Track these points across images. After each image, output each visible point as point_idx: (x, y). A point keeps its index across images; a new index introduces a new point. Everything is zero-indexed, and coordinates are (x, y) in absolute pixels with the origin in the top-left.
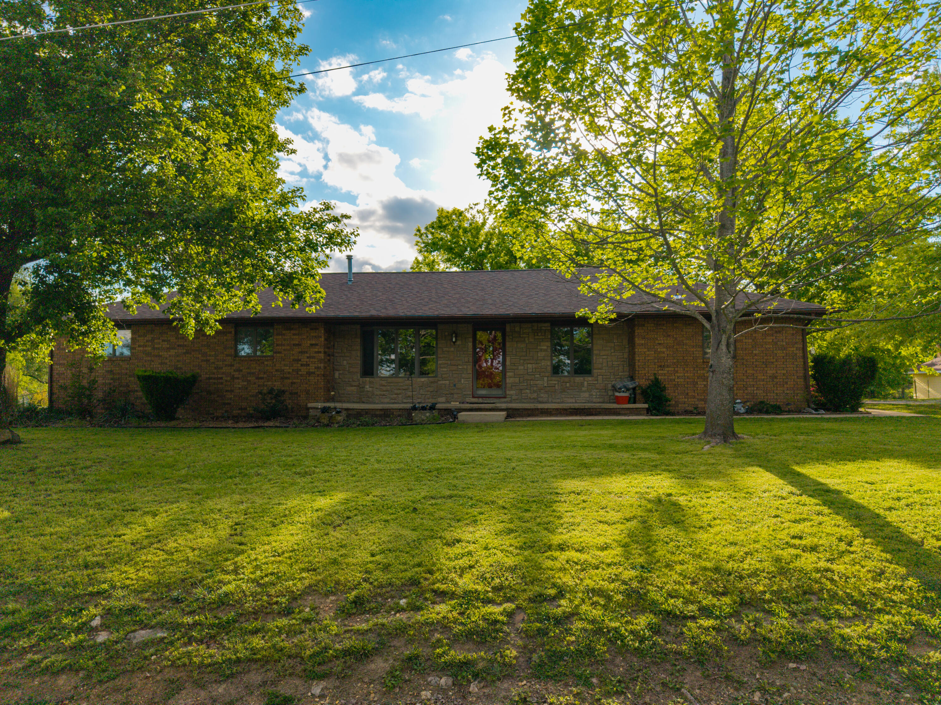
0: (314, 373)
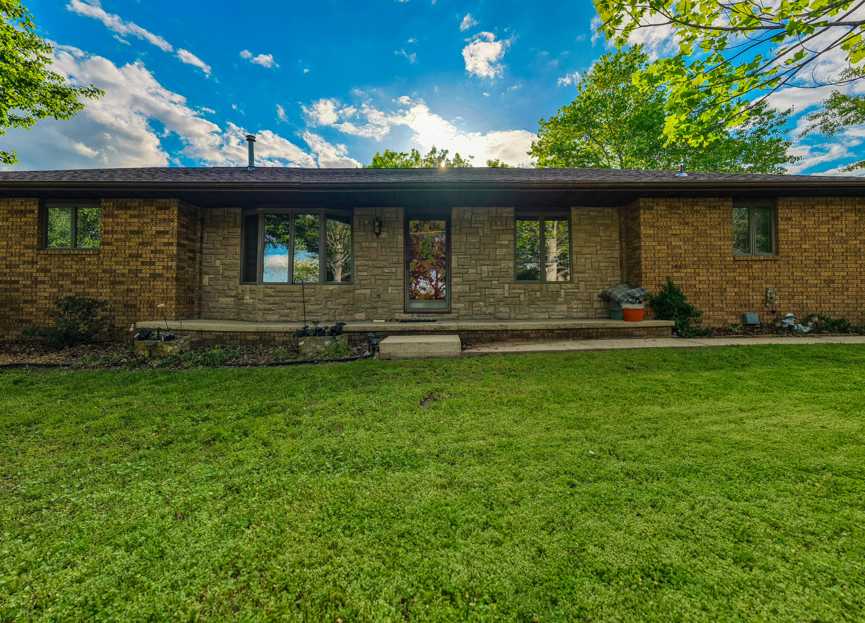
0: (161, 275)
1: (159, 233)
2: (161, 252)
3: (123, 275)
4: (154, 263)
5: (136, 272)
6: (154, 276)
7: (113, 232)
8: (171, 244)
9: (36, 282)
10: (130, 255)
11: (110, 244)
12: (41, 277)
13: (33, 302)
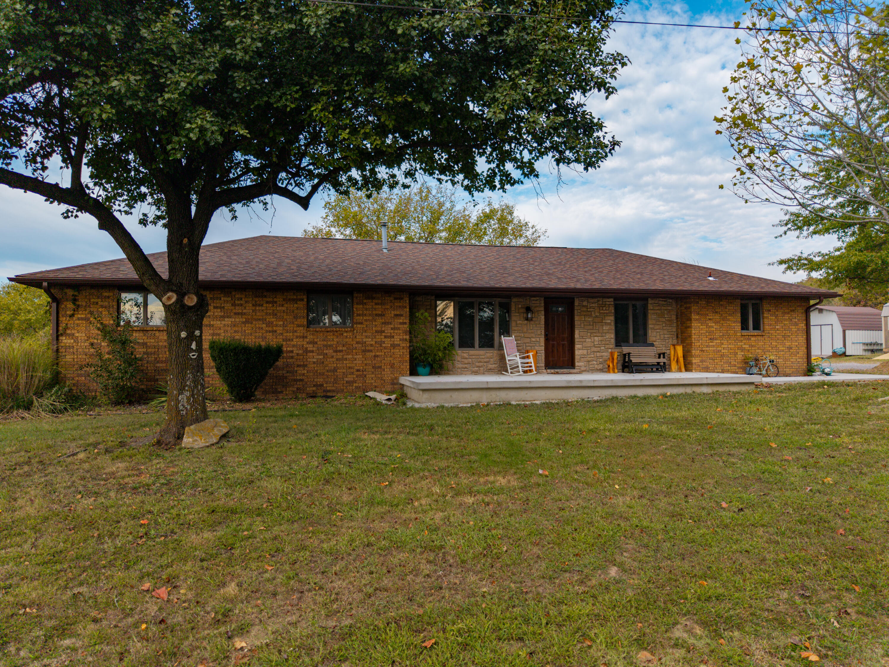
0: (399, 345)
1: (396, 315)
2: (398, 329)
3: (371, 345)
4: (393, 337)
5: (381, 343)
6: (394, 346)
7: (363, 315)
8: (405, 323)
9: (306, 351)
10: (377, 332)
11: (362, 323)
12: (310, 347)
13: (304, 366)
